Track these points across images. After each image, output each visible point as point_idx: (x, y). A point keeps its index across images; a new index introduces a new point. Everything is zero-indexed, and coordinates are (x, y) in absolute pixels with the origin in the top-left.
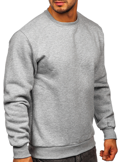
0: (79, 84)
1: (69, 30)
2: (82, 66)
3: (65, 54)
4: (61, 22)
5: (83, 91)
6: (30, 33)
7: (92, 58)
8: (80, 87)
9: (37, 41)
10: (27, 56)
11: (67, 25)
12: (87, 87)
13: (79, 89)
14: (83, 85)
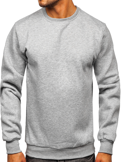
0: (61, 83)
1: (57, 25)
2: (67, 62)
3: (44, 48)
4: (51, 18)
5: (67, 91)
6: (19, 26)
7: (78, 55)
8: (62, 86)
9: (24, 34)
10: (14, 47)
11: (56, 20)
12: (71, 87)
13: (61, 88)
14: (67, 85)
